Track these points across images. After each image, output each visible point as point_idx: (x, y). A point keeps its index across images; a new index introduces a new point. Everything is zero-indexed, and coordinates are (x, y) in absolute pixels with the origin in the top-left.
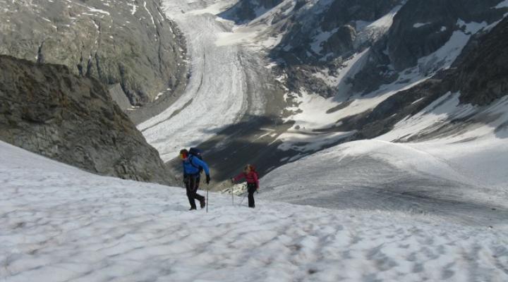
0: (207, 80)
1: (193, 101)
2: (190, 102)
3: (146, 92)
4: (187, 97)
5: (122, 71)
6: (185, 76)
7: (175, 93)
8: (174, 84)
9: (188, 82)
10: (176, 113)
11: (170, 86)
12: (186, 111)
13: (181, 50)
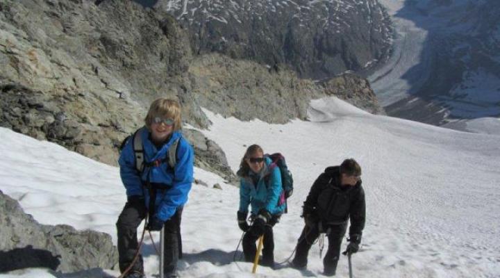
0: (405, 55)
1: (393, 71)
2: (390, 71)
3: (359, 61)
4: (389, 67)
5: (344, 45)
6: (388, 51)
7: (380, 64)
8: (379, 56)
9: (390, 56)
10: (379, 78)
11: (376, 58)
12: (386, 78)
13: (387, 30)
